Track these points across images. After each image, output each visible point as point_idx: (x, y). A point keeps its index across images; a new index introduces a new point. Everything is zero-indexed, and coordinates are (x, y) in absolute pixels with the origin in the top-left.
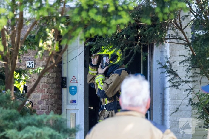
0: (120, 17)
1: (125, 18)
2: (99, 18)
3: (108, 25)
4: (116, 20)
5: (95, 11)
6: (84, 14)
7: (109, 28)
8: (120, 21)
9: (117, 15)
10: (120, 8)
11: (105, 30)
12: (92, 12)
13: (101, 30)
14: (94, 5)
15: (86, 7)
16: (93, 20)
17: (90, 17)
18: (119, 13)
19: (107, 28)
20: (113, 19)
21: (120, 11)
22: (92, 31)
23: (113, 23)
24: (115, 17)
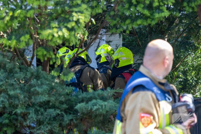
0: (162, 11)
1: (166, 12)
2: (146, 12)
3: (151, 17)
4: (159, 13)
5: (142, 6)
7: (153, 19)
8: (162, 15)
9: (159, 9)
11: (149, 21)
12: (140, 7)
18: (161, 8)
19: (151, 20)
22: (139, 22)
23: (157, 15)
24: (157, 11)
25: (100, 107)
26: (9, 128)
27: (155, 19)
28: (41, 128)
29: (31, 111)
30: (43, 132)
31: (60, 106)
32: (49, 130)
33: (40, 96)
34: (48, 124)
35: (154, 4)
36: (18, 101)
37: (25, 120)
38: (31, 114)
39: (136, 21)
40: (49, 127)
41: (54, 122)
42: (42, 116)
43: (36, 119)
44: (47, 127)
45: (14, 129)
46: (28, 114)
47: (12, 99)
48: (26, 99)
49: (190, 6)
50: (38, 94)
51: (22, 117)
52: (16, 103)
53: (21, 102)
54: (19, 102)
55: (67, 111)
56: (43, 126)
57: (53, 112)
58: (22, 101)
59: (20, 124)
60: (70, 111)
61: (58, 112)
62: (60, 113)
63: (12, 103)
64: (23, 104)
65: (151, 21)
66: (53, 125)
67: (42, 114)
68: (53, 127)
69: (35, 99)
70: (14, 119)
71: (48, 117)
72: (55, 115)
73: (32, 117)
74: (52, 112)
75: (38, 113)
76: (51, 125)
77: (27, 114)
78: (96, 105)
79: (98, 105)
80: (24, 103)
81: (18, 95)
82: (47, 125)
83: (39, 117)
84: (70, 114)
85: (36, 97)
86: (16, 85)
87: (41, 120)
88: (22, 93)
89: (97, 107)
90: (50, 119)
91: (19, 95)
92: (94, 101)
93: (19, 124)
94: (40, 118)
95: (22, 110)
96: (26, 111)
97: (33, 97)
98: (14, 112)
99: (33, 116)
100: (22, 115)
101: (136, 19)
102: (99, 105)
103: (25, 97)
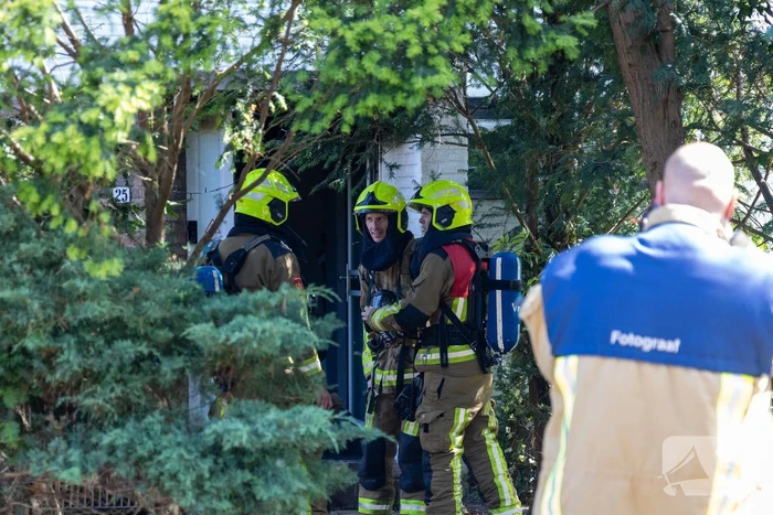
0: (434, 70)
1: (444, 74)
2: (384, 74)
3: (406, 87)
4: (424, 77)
5: (376, 56)
6: (352, 65)
7: (411, 93)
8: (434, 80)
9: (425, 64)
10: (432, 49)
11: (400, 98)
13: (393, 99)
14: (372, 42)
15: (355, 48)
16: (370, 76)
17: (365, 70)
18: (431, 62)
19: (405, 95)
20: (417, 74)
21: (433, 56)
22: (372, 100)
23: (419, 83)
24: (421, 69)
25: (251, 335)
26: (9, 389)
27: (418, 91)
28: (95, 391)
29: (65, 345)
30: (100, 402)
31: (152, 332)
32: (118, 398)
33: (88, 303)
34: (118, 382)
35: (408, 51)
36: (25, 318)
37: (52, 369)
38: (66, 352)
39: (364, 98)
40: (118, 390)
41: (134, 376)
42: (99, 360)
43: (80, 366)
44: (112, 390)
45: (24, 393)
46: (59, 354)
47: (9, 313)
48: (50, 311)
49: (525, 58)
50: (85, 300)
51: (44, 362)
52: (19, 322)
53: (32, 321)
54: (28, 319)
55: (173, 346)
56: (102, 388)
57: (128, 350)
58: (36, 318)
59: (39, 378)
60: (180, 349)
61: (144, 349)
62: (146, 351)
63: (9, 322)
64: (41, 327)
65: (407, 97)
66: (131, 385)
67: (100, 354)
68: (132, 390)
69: (74, 313)
70: (19, 365)
71: (116, 364)
72: (133, 356)
73: (68, 361)
74: (127, 348)
75: (89, 352)
76: (125, 384)
77: (56, 351)
78: (241, 330)
79: (245, 330)
80: (43, 324)
81: (24, 302)
82: (114, 385)
83: (90, 361)
84: (180, 354)
85: (76, 307)
86: (21, 273)
87: (95, 369)
88: (37, 295)
89: (242, 335)
90: (121, 369)
91: (29, 301)
92: (239, 319)
93: (35, 381)
94: (91, 365)
95: (37, 341)
96: (51, 345)
97: (68, 307)
98: (15, 348)
99: (71, 358)
100: (44, 355)
101: (363, 94)
102: (250, 330)
103: (43, 307)
